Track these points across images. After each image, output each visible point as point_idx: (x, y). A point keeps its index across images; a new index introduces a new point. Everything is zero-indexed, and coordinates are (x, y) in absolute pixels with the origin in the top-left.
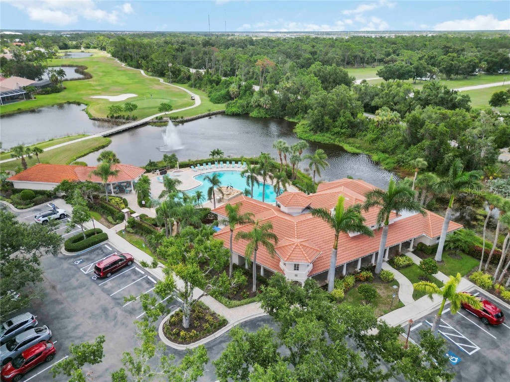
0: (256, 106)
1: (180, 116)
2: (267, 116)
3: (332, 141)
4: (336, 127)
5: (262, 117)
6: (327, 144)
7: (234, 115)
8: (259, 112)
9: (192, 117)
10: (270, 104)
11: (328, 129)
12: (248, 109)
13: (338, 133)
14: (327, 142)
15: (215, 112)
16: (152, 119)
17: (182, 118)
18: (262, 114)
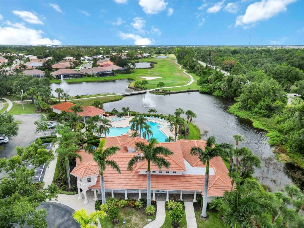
0: (219, 89)
1: (168, 90)
2: (223, 96)
3: (248, 117)
4: (256, 108)
5: (219, 96)
6: (244, 119)
7: (203, 93)
8: (219, 93)
9: (176, 91)
10: (227, 88)
11: (250, 109)
12: (214, 90)
13: (257, 112)
14: (245, 117)
15: (193, 90)
16: (153, 90)
17: (169, 91)
18: (220, 94)
